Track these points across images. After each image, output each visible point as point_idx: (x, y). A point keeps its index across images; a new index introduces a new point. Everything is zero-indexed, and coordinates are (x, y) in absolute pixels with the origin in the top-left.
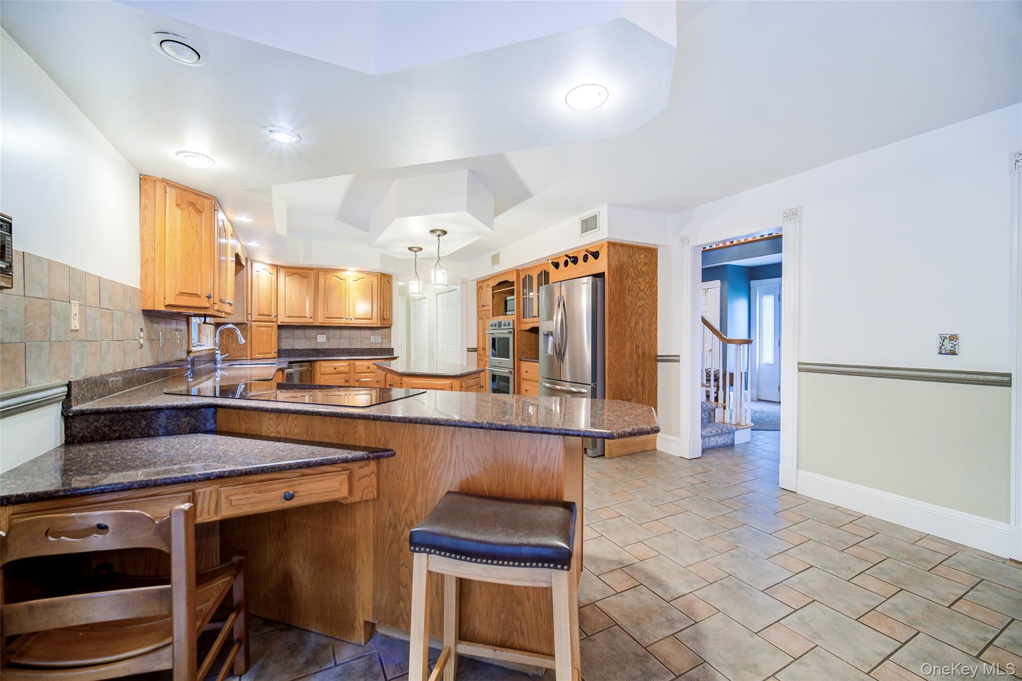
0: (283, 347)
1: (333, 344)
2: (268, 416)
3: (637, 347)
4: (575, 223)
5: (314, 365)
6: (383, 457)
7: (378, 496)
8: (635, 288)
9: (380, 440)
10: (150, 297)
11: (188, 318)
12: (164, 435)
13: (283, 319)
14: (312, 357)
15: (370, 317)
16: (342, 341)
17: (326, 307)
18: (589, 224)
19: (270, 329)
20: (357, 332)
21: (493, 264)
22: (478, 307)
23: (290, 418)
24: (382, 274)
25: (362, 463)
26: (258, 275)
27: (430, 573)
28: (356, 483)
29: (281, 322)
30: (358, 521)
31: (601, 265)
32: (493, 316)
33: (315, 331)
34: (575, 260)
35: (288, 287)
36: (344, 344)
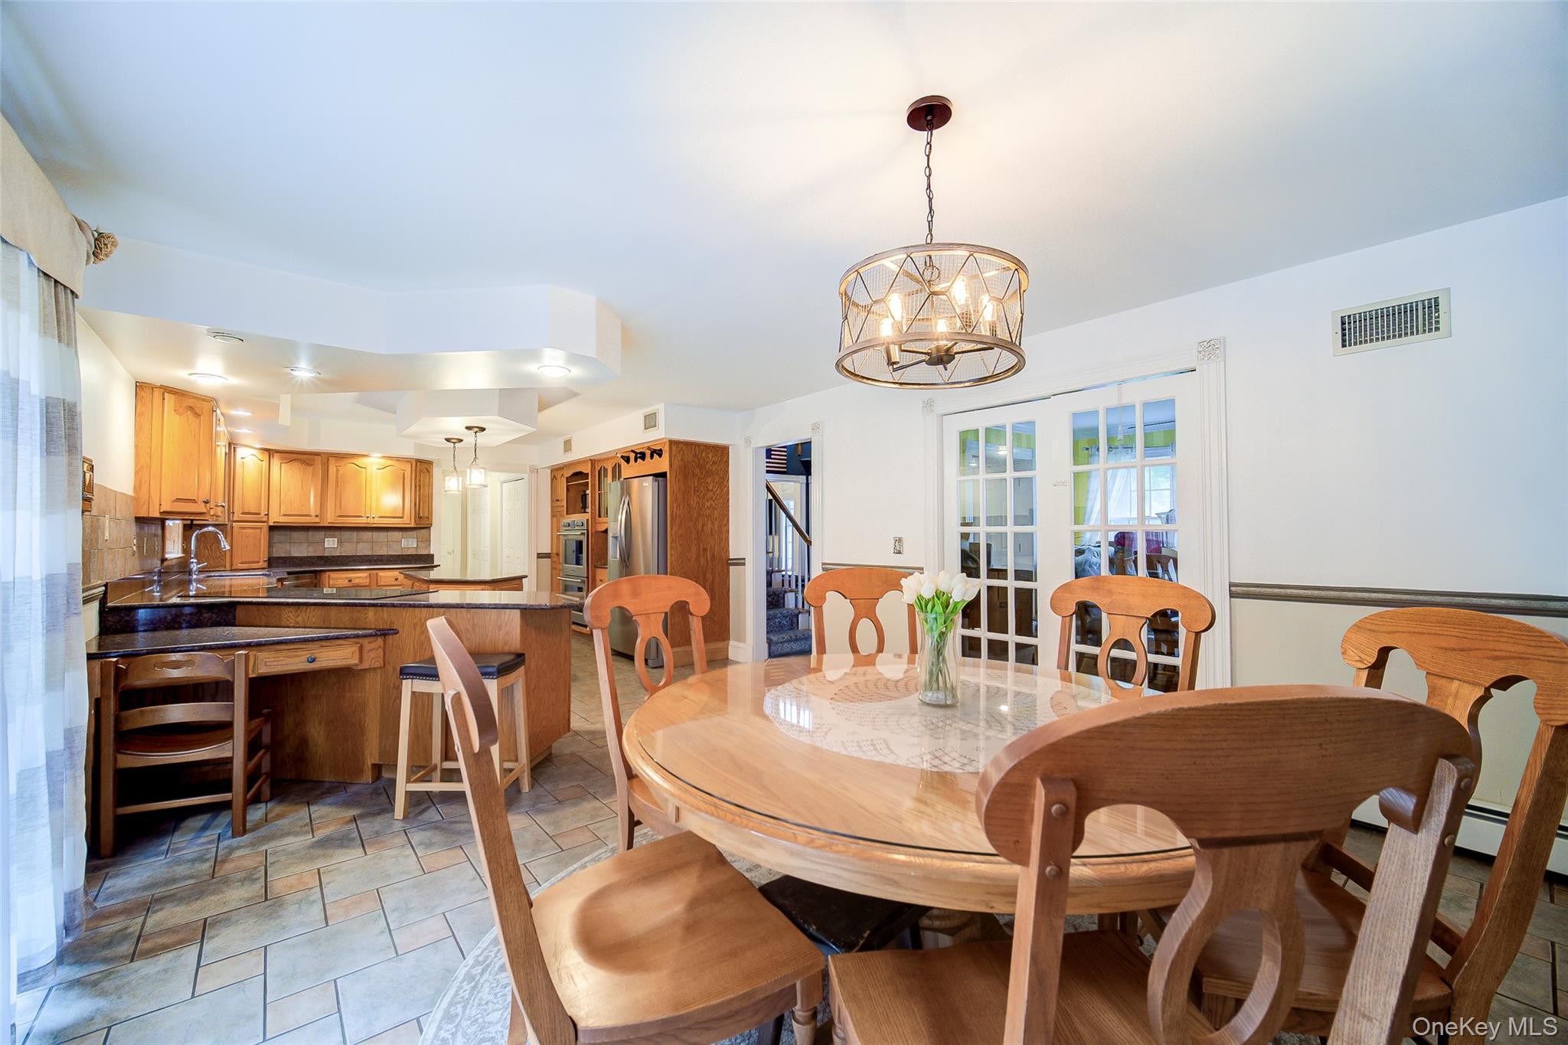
0: (275, 555)
1: (348, 550)
2: (287, 609)
3: (705, 550)
4: (638, 417)
5: (320, 576)
6: (389, 634)
7: (384, 666)
8: (702, 489)
9: (386, 623)
10: (144, 504)
11: (162, 521)
12: (187, 628)
13: (276, 518)
14: (317, 567)
15: (401, 515)
16: (360, 546)
17: (338, 503)
18: (650, 421)
19: (259, 530)
20: (382, 535)
21: (565, 451)
22: (552, 501)
23: (308, 610)
24: (418, 461)
25: (372, 639)
26: (243, 463)
27: (413, 693)
28: (365, 655)
29: (274, 522)
30: (367, 687)
31: (663, 464)
32: (567, 514)
33: (322, 534)
34: (643, 456)
35: (283, 475)
36: (364, 550)
